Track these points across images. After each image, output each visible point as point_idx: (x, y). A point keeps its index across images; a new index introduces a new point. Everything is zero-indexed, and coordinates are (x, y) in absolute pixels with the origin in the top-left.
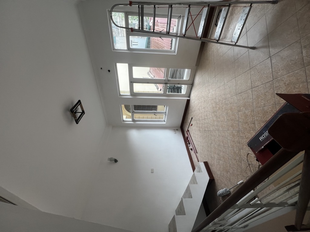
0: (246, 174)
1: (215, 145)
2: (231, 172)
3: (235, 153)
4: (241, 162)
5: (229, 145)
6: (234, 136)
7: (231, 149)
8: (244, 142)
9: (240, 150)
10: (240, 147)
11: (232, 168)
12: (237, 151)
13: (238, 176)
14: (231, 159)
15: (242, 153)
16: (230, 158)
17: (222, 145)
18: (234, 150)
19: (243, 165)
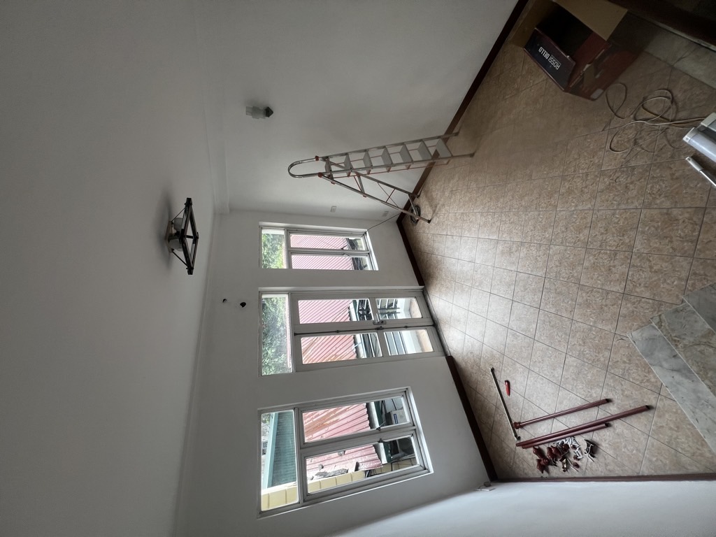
0: (663, 150)
1: (586, 264)
2: (667, 204)
3: (609, 188)
4: (633, 168)
5: (589, 206)
6: (570, 192)
7: (598, 199)
8: (587, 161)
9: (602, 173)
10: (596, 173)
11: (655, 198)
12: (606, 180)
13: (677, 174)
14: (627, 203)
15: (610, 168)
16: (623, 207)
17: (586, 232)
18: (602, 191)
19: (640, 163)
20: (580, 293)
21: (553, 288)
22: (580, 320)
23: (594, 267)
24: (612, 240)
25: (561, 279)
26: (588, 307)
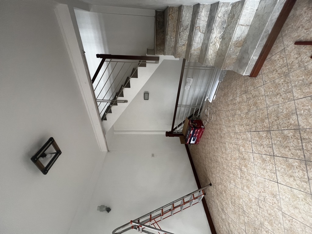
20: (252, 110)
21: (254, 125)
22: (265, 103)
23: (240, 109)
24: (230, 107)
25: (248, 122)
26: (256, 103)
